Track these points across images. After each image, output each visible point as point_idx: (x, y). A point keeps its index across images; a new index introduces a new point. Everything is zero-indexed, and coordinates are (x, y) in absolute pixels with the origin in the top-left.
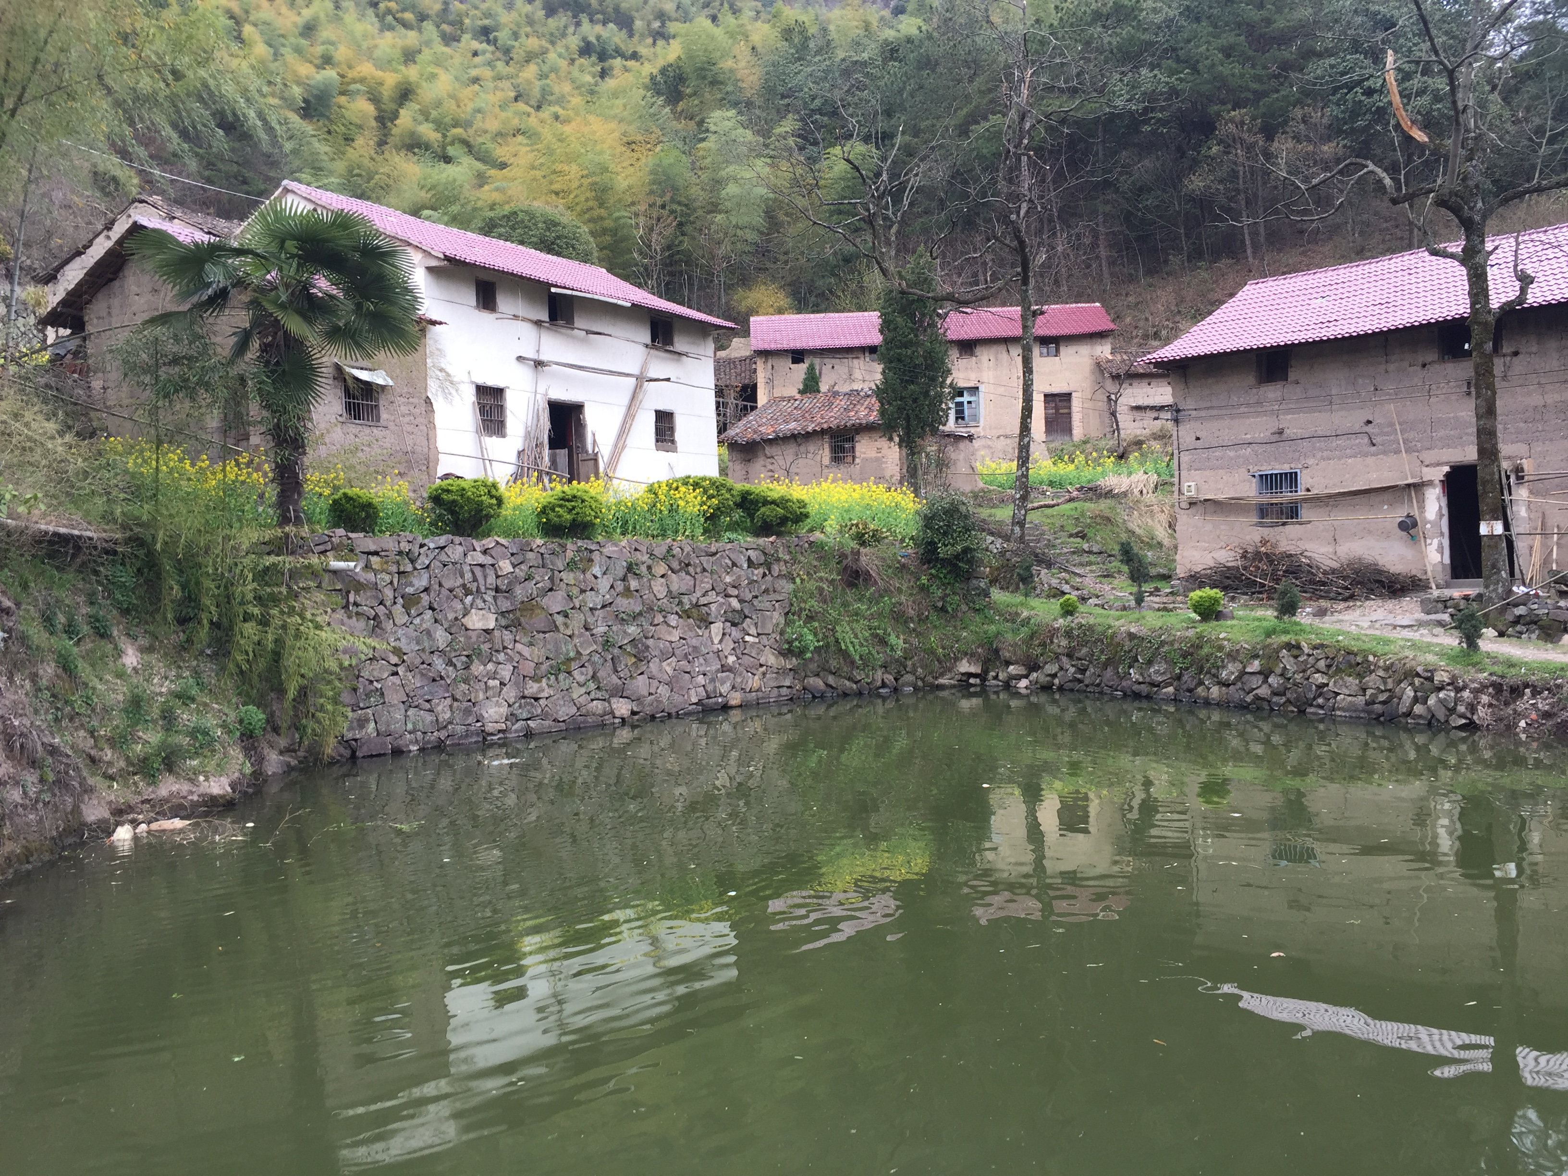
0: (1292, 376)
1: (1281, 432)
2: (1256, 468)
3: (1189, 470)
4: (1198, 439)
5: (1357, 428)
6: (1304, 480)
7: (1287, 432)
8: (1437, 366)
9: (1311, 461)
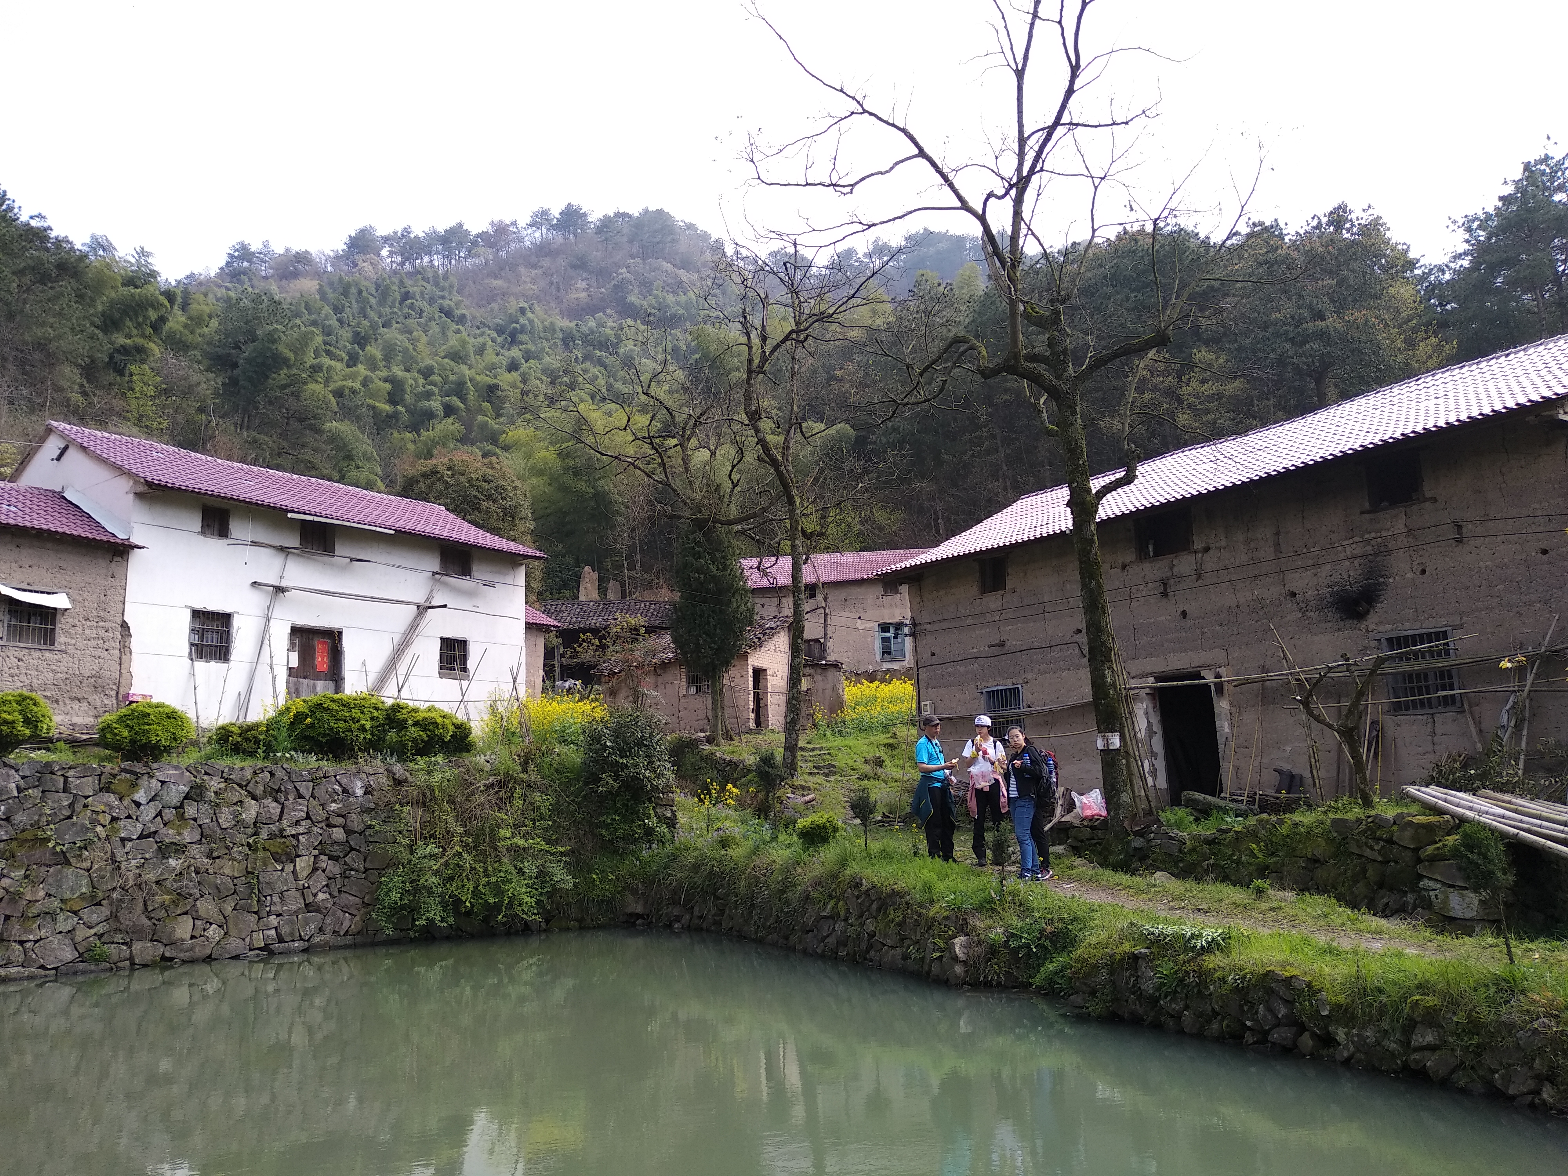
0: (1010, 584)
1: (1002, 644)
2: (984, 684)
3: (927, 688)
4: (933, 654)
5: (1067, 639)
6: (1026, 695)
7: (1008, 644)
8: (1135, 567)
9: (1029, 676)
